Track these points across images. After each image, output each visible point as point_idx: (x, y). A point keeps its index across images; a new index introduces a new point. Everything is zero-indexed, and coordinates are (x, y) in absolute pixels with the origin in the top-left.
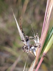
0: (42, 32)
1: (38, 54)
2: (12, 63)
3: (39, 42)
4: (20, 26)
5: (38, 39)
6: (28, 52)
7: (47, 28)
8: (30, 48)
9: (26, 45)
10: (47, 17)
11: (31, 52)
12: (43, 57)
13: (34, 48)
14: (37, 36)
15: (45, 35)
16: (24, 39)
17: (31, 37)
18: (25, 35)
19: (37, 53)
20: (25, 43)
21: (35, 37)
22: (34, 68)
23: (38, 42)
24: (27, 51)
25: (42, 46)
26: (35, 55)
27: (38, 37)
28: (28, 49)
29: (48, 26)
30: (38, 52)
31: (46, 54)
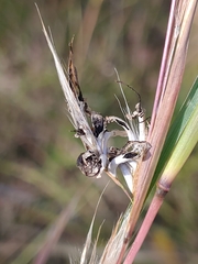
0: (157, 99)
1: (139, 183)
2: (41, 226)
3: (144, 136)
4: (71, 76)
5: (142, 126)
6: (99, 176)
7: (176, 82)
8: (110, 160)
9: (92, 149)
10: (175, 36)
11: (113, 176)
12: (159, 196)
13: (126, 160)
14: (135, 113)
15: (168, 108)
16: (84, 124)
17: (113, 118)
18: (89, 109)
19: (135, 183)
20: (89, 140)
21: (129, 117)
22: (125, 242)
23: (142, 138)
24: (96, 170)
25: (155, 152)
26: (131, 189)
27: (141, 119)
28: (100, 162)
29: (178, 72)
30: (140, 177)
31: (170, 185)
